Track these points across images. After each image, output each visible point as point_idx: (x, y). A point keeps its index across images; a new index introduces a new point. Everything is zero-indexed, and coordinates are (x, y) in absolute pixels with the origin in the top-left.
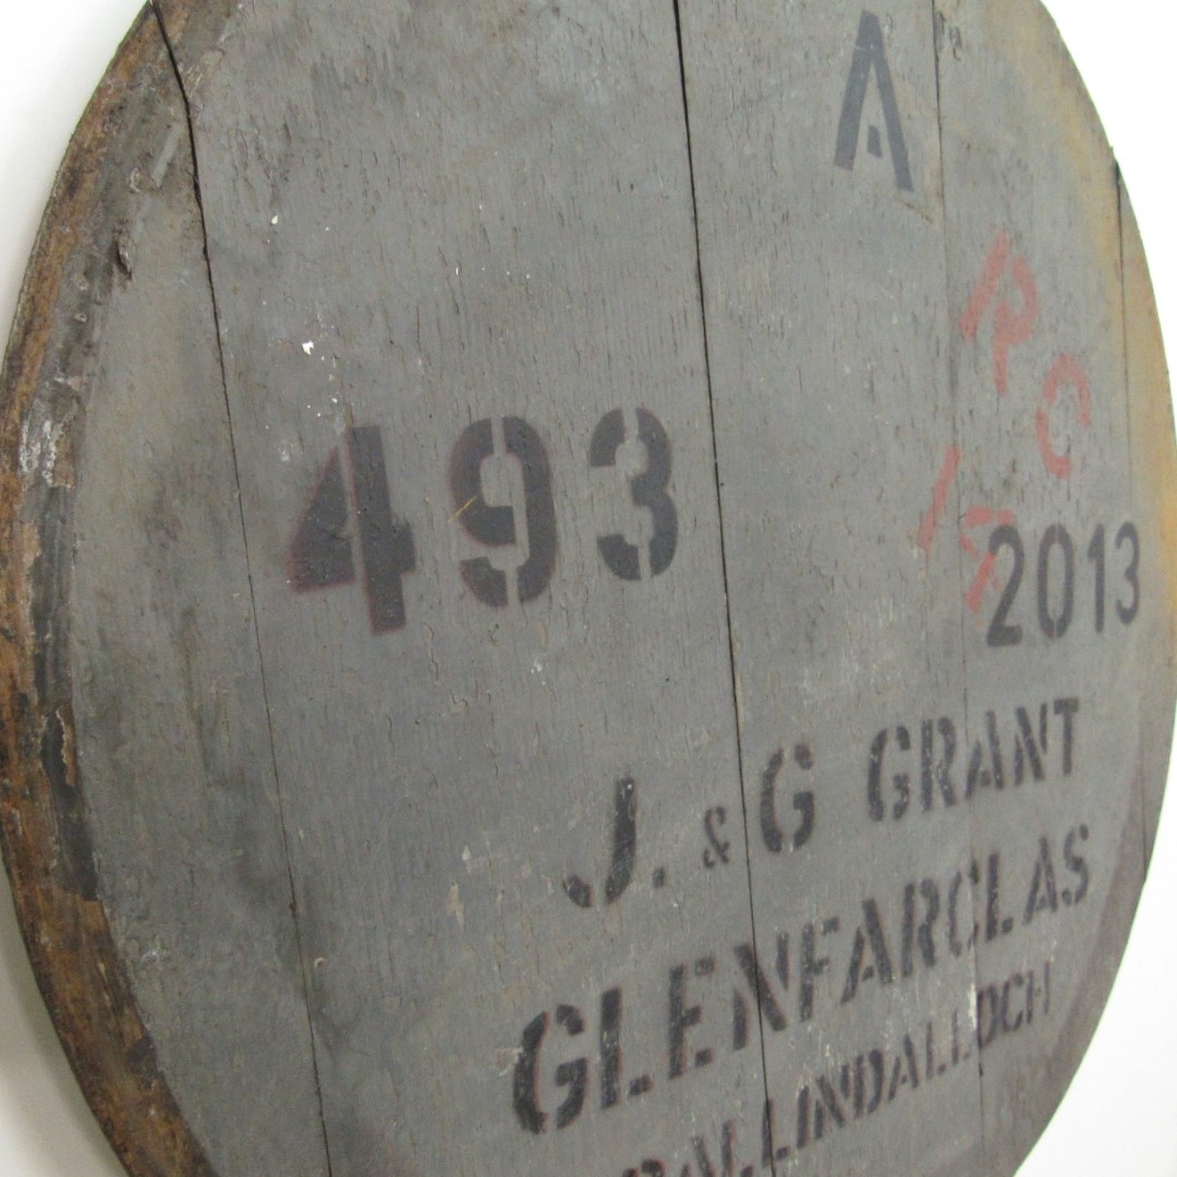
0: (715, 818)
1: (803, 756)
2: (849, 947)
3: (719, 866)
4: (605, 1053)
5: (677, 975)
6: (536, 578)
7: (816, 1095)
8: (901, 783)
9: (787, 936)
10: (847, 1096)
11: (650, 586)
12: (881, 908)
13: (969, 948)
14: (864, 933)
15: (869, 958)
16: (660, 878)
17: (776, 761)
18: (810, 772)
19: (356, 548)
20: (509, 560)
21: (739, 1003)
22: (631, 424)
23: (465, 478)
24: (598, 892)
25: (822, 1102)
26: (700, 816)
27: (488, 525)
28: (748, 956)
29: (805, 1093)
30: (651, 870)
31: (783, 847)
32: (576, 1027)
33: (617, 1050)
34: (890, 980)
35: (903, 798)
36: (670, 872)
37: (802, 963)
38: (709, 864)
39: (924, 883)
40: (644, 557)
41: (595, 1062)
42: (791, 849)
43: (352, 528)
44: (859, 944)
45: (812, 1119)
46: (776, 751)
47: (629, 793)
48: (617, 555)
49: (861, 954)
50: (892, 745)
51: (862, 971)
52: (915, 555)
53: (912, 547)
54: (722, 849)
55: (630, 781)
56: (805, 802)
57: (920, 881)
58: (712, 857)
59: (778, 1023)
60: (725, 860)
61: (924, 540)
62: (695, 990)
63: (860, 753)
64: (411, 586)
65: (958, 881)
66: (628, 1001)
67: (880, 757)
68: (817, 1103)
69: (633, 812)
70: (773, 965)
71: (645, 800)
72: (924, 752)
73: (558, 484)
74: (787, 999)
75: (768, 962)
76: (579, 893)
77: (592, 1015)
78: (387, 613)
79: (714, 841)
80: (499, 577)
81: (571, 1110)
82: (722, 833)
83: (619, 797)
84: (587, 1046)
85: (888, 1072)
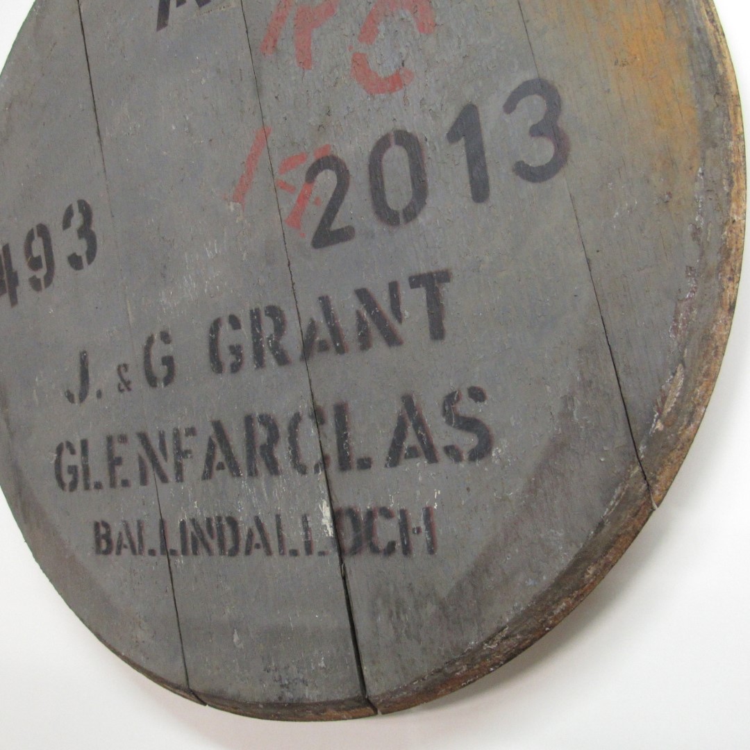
0: (122, 369)
1: (165, 337)
2: (205, 447)
3: (126, 392)
4: (83, 466)
5: (110, 440)
6: (49, 278)
7: (190, 529)
8: (236, 350)
9: (164, 432)
10: (212, 537)
11: (88, 269)
12: (226, 427)
13: (317, 471)
14: (215, 440)
15: (219, 457)
16: (99, 394)
17: (150, 340)
18: (170, 345)
19: (6, 282)
20: (41, 274)
21: (141, 462)
22: (76, 208)
23: (28, 250)
24: (76, 398)
25: (195, 533)
26: (115, 368)
27: (35, 264)
28: (144, 438)
29: (183, 523)
30: (96, 390)
31: (158, 384)
32: (73, 452)
33: (87, 465)
34: (239, 475)
35: (237, 359)
36: (103, 392)
37: (174, 450)
38: (121, 391)
39: (261, 417)
40: (84, 259)
41: (80, 468)
42: (163, 386)
43: (5, 278)
44: (211, 446)
45: (190, 541)
46: (150, 335)
47: (85, 357)
48: (75, 261)
49: (214, 453)
50: (226, 327)
51: (215, 464)
52: (232, 209)
53: (229, 205)
54: (127, 384)
55: (85, 352)
56: (168, 361)
57: (257, 414)
58: (123, 387)
59: (164, 479)
60: (129, 389)
61: (239, 197)
62: (119, 449)
63: (202, 334)
64: (18, 290)
65: (297, 419)
66: (91, 446)
67: (217, 335)
68: (192, 533)
69: (87, 365)
70: (158, 446)
71: (92, 361)
72: (253, 330)
73: (53, 241)
74: (168, 467)
75: (155, 444)
76: (70, 397)
77: (78, 448)
78: (14, 300)
79: (122, 380)
80: (38, 280)
81: (74, 485)
82: (126, 376)
83: (81, 359)
84: (76, 460)
85: (243, 535)
